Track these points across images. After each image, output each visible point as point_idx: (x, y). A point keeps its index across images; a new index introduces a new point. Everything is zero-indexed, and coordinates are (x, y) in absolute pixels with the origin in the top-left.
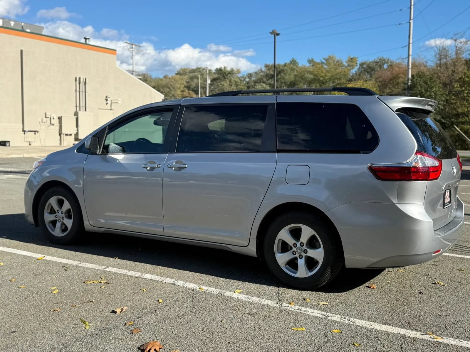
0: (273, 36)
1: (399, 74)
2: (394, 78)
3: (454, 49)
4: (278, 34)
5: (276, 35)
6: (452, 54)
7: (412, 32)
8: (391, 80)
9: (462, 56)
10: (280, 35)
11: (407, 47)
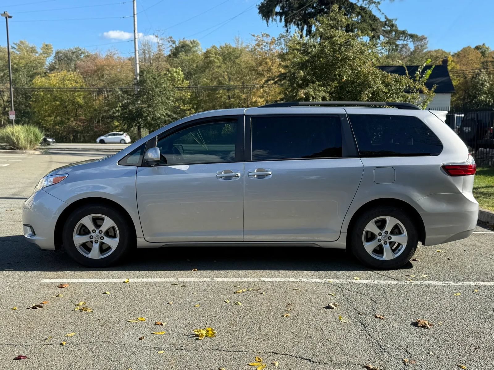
0: (4, 17)
1: (104, 66)
2: (99, 69)
3: (157, 45)
4: (10, 17)
5: (8, 18)
6: (154, 50)
7: (136, 26)
8: (95, 71)
9: (163, 53)
10: (13, 18)
11: (134, 41)
